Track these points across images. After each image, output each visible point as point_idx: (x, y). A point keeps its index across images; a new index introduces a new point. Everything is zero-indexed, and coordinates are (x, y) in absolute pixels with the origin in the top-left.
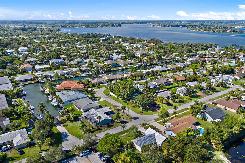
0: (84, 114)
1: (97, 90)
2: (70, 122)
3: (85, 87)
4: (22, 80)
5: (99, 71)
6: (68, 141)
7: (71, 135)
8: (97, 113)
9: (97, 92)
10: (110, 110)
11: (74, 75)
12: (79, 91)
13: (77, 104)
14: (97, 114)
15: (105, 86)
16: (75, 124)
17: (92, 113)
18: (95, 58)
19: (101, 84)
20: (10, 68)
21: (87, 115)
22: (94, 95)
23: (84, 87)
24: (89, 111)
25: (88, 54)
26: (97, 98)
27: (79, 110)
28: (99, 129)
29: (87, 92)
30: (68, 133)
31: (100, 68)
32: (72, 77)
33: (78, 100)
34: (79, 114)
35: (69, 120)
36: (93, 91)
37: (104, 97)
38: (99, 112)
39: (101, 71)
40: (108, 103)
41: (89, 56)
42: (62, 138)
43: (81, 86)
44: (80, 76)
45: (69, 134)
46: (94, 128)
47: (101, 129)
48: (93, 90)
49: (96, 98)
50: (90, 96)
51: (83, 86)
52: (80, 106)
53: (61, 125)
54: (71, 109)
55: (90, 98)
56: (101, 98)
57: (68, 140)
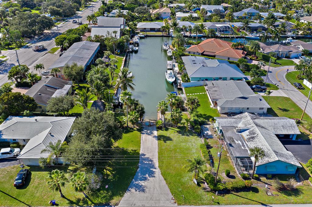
0: (219, 123)
1: (271, 69)
2: (177, 131)
3: (245, 58)
4: (145, 29)
5: (285, 34)
6: (142, 194)
7: (162, 174)
8: (257, 130)
9: (271, 72)
10: (296, 131)
11: (232, 34)
12: (230, 63)
13: (214, 89)
14: (254, 133)
15: (292, 63)
16: (186, 141)
17: (241, 126)
18: (283, 13)
19: (285, 58)
20: (138, 10)
21: (227, 128)
22: (262, 77)
23: (243, 56)
24: (236, 116)
25: (272, 5)
26: (268, 86)
27: (212, 106)
28: (247, 189)
29: (247, 69)
30: (157, 164)
31: (288, 28)
32: (229, 37)
33: (220, 81)
34: (208, 118)
35: (179, 125)
36: (262, 68)
37: (286, 88)
38: (263, 127)
39: (289, 34)
40: (294, 105)
41: (272, 9)
42: (134, 176)
43: (238, 54)
44: (243, 37)
45: (157, 171)
46: (233, 177)
47: (256, 190)
48: (262, 66)
49: (264, 85)
50: (250, 79)
51: (243, 53)
52: (218, 97)
53: (156, 133)
54: (191, 100)
55: (249, 83)
56: (277, 88)
57: (143, 191)
